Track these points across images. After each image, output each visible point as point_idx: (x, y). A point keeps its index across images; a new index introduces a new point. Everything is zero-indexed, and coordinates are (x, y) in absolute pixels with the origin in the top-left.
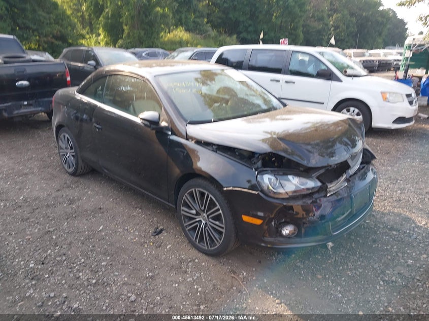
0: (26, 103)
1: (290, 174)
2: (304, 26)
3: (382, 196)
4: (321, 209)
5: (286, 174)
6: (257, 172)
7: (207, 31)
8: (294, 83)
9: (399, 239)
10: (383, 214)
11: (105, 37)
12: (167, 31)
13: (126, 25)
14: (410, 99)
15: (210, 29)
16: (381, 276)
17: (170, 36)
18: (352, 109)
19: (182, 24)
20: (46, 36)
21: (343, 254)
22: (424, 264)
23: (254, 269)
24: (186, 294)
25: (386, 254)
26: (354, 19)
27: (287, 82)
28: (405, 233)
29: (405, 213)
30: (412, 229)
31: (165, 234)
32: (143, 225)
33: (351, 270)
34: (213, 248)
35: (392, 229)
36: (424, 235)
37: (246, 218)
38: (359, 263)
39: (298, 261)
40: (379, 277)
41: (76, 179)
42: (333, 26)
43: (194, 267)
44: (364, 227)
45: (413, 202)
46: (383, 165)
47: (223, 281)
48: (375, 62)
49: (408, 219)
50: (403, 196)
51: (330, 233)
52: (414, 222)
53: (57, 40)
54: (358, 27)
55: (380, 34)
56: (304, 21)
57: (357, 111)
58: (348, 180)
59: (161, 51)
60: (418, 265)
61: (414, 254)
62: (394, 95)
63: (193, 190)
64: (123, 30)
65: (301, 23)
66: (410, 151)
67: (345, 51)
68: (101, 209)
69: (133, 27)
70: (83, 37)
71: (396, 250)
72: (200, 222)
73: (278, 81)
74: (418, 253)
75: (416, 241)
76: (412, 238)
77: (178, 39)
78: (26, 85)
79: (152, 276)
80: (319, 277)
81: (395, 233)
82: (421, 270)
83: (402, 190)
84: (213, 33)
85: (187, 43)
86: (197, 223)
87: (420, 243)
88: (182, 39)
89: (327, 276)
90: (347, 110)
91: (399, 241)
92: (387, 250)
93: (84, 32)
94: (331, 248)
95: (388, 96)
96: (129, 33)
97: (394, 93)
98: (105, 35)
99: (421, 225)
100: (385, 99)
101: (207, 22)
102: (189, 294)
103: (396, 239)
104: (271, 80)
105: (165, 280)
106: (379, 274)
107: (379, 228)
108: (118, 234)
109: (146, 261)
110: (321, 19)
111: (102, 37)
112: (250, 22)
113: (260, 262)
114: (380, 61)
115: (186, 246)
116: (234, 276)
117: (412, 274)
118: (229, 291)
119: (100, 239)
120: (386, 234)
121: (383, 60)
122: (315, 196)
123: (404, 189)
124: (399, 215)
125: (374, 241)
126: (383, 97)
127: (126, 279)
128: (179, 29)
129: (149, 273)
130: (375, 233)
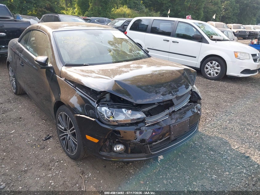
0: (4, 47)
1: (124, 108)
2: (204, 8)
3: (215, 124)
4: (143, 134)
5: (120, 108)
6: (97, 105)
7: (142, 9)
8: (178, 43)
9: (213, 158)
10: (210, 137)
11: (78, 10)
12: (116, 8)
13: (91, 3)
14: (255, 57)
15: (144, 7)
16: (188, 186)
17: (119, 11)
18: (214, 62)
19: (126, 4)
20: (41, 7)
21: (167, 166)
22: (224, 180)
23: (98, 172)
24: (41, 187)
25: (199, 169)
26: (238, 5)
27: (173, 42)
28: (220, 153)
29: (225, 138)
30: (226, 151)
31: (51, 140)
32: (41, 132)
33: (167, 179)
34: (73, 155)
35: (212, 149)
36: (233, 156)
37: (88, 137)
38: (176, 174)
39: (132, 168)
40: (186, 187)
41: (17, 97)
42: (224, 8)
43: (58, 166)
44: (191, 147)
45: (235, 130)
46: (225, 102)
47: (72, 178)
48: (247, 32)
49: (226, 143)
50: (230, 125)
51: (150, 153)
52: (230, 146)
53: (47, 10)
54: (240, 10)
55: (255, 15)
56: (205, 4)
57: (217, 63)
58: (170, 114)
59: (107, 19)
60: (220, 180)
61: (220, 171)
62: (243, 55)
63: (62, 113)
64: (89, 6)
65: (203, 6)
66: (249, 93)
67: (228, 25)
68: (21, 118)
69: (95, 4)
70: (63, 9)
71: (207, 166)
72: (67, 135)
73: (168, 41)
74: (223, 170)
75: (225, 161)
76: (224, 157)
77: (123, 13)
78: (4, 35)
79: (26, 170)
80: (142, 182)
81: (212, 153)
82: (221, 184)
83: (231, 120)
84: (146, 10)
85: (129, 15)
86: (65, 136)
87: (228, 162)
88: (125, 13)
89: (148, 183)
90: (210, 63)
91: (212, 159)
92: (201, 165)
93: (64, 6)
94: (161, 160)
95: (239, 55)
96: (92, 8)
97: (243, 53)
98: (78, 9)
99: (234, 148)
100: (236, 56)
101: (143, 3)
102: (43, 187)
103: (211, 158)
104: (164, 40)
105: (33, 173)
106: (187, 184)
107: (202, 148)
108: (21, 137)
109: (28, 158)
110: (216, 4)
111: (76, 9)
112: (170, 4)
113: (105, 167)
114: (250, 32)
115: (60, 150)
116: (81, 176)
117: (212, 187)
118: (73, 187)
119: (8, 139)
120: (205, 153)
121: (253, 32)
122: (140, 125)
123: (232, 120)
124: (222, 139)
125: (195, 158)
126: (235, 55)
127: (7, 171)
128: (124, 6)
129: (25, 168)
130: (198, 152)
